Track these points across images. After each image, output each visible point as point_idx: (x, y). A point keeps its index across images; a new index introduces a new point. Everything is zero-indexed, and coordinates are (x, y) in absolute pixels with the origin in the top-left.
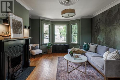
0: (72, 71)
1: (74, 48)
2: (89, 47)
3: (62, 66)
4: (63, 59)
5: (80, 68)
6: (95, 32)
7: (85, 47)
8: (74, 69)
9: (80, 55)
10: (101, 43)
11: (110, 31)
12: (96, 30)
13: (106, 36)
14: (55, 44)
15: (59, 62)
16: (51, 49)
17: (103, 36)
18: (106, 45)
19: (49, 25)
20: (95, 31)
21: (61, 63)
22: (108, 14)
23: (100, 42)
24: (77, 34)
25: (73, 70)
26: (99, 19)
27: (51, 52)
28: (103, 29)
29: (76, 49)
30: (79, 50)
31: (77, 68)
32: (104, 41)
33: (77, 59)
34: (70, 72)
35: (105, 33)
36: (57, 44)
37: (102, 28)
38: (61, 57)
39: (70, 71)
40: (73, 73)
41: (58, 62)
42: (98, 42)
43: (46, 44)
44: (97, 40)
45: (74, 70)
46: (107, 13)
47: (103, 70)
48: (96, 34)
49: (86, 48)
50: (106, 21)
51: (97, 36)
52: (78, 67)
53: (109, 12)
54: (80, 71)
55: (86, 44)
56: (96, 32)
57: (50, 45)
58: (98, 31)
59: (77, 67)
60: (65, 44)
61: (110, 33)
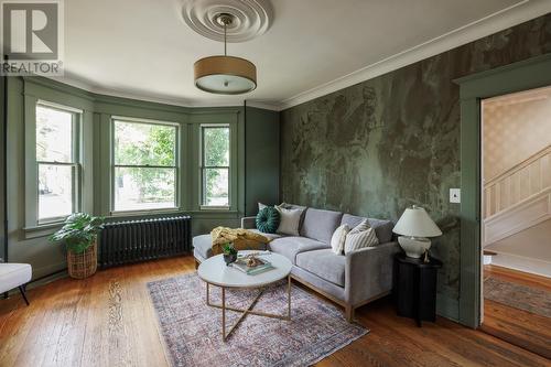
0: (236, 327)
1: (221, 228)
2: (278, 217)
3: (182, 321)
4: (176, 289)
5: (262, 305)
6: (294, 161)
7: (264, 219)
8: (240, 315)
9: (261, 252)
10: (314, 201)
11: (342, 163)
12: (298, 156)
13: (328, 175)
14: (116, 219)
15: (160, 304)
16: (92, 248)
17: (321, 177)
18: (329, 206)
19: (78, 115)
20: (293, 158)
21: (175, 306)
22: (336, 106)
23: (310, 197)
24: (227, 171)
25: (240, 321)
26: (309, 119)
27: (93, 268)
28: (321, 155)
29: (232, 234)
30: (244, 235)
31: (251, 309)
32: (322, 194)
33: (259, 268)
34: (233, 331)
35: (328, 167)
36: (126, 219)
37: (318, 148)
38: (159, 278)
39: (231, 328)
40: (243, 331)
41: (157, 308)
42: (303, 198)
43: (58, 225)
44: (302, 193)
45: (244, 318)
46: (334, 102)
47: (341, 289)
48: (296, 168)
49: (269, 223)
50: (330, 126)
51: (301, 177)
52: (255, 302)
53: (339, 100)
54: (266, 315)
55: (266, 210)
56: (297, 161)
57: (88, 228)
58: (303, 159)
59: (251, 302)
60: (170, 215)
61: (342, 168)
